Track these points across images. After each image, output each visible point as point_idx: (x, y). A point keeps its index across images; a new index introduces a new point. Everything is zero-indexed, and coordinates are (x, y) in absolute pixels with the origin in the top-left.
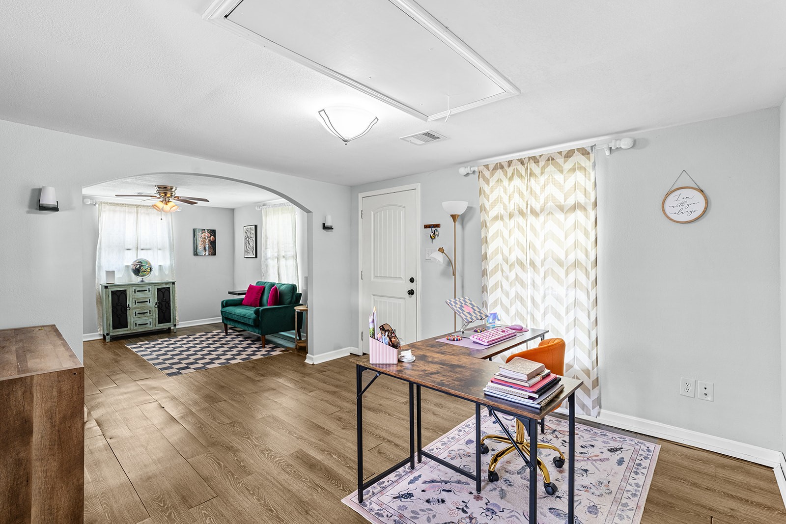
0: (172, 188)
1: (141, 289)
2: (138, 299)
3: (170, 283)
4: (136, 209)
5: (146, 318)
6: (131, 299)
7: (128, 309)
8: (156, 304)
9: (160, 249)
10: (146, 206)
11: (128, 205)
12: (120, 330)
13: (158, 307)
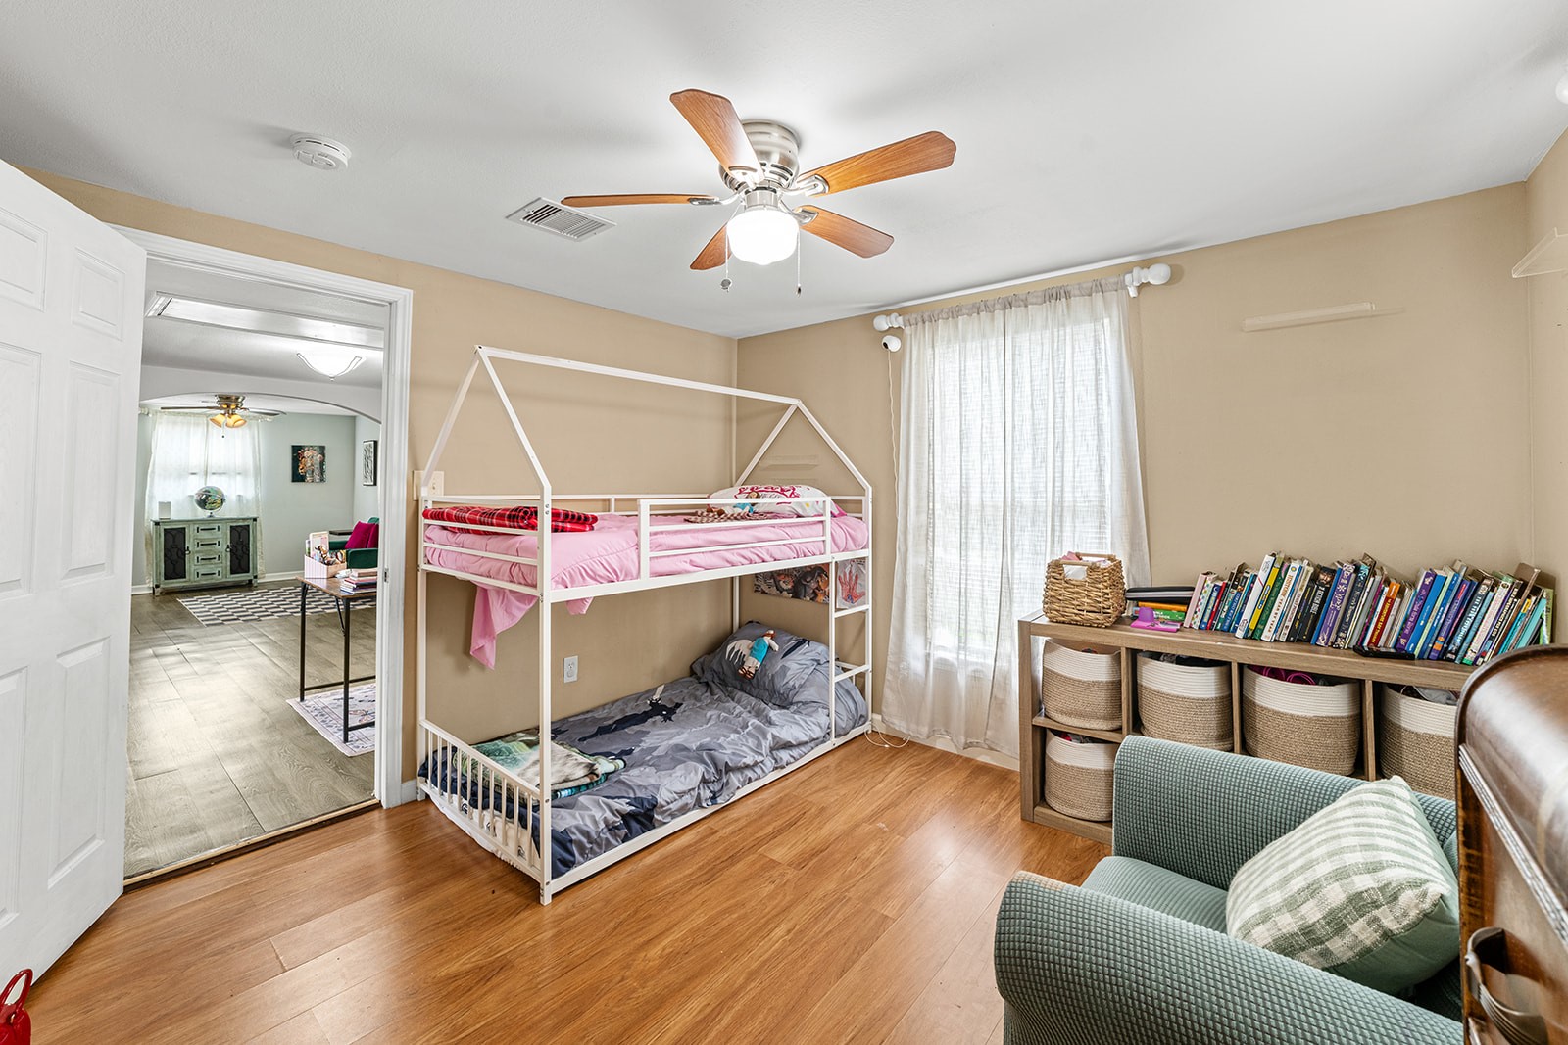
0: (237, 398)
1: (207, 527)
2: (201, 540)
3: (250, 519)
5: (213, 566)
6: (192, 540)
7: (187, 552)
8: (228, 548)
9: (239, 474)
12: (176, 580)
13: (231, 552)
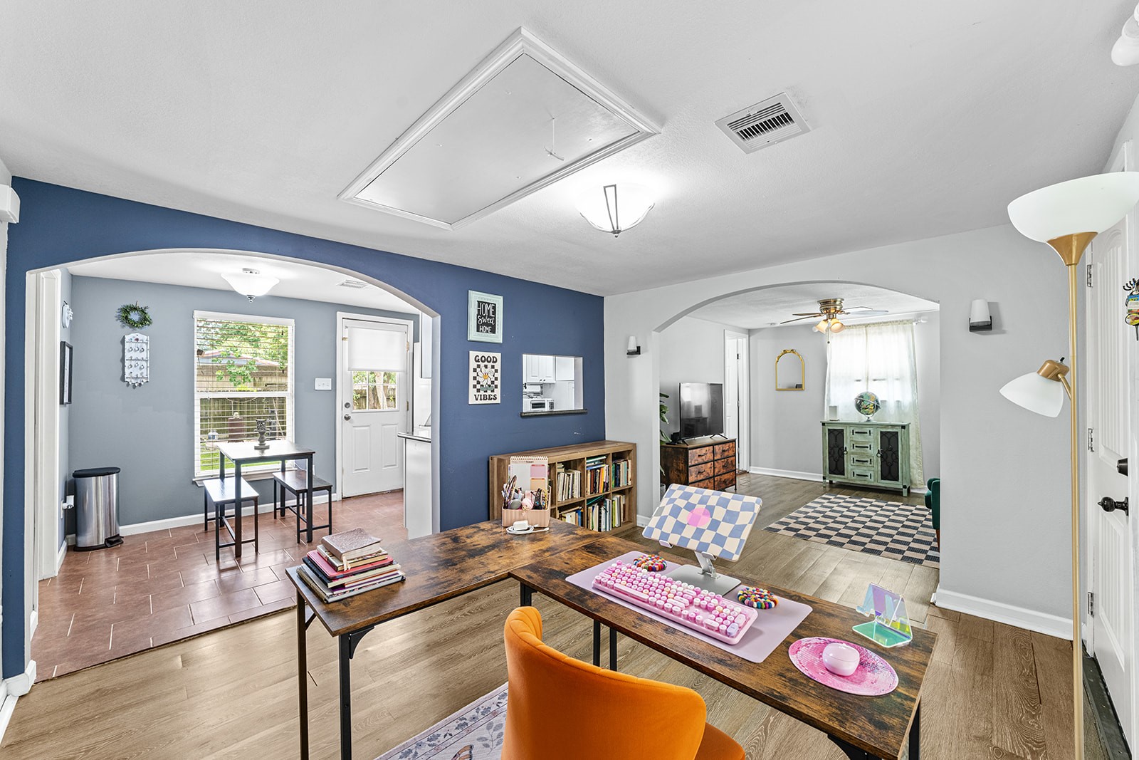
1: (860, 431)
2: (857, 442)
3: (899, 426)
4: (864, 329)
5: (865, 468)
6: (848, 441)
7: (845, 452)
8: (879, 453)
9: (897, 379)
10: (876, 323)
11: (855, 326)
12: (837, 476)
13: (881, 456)
